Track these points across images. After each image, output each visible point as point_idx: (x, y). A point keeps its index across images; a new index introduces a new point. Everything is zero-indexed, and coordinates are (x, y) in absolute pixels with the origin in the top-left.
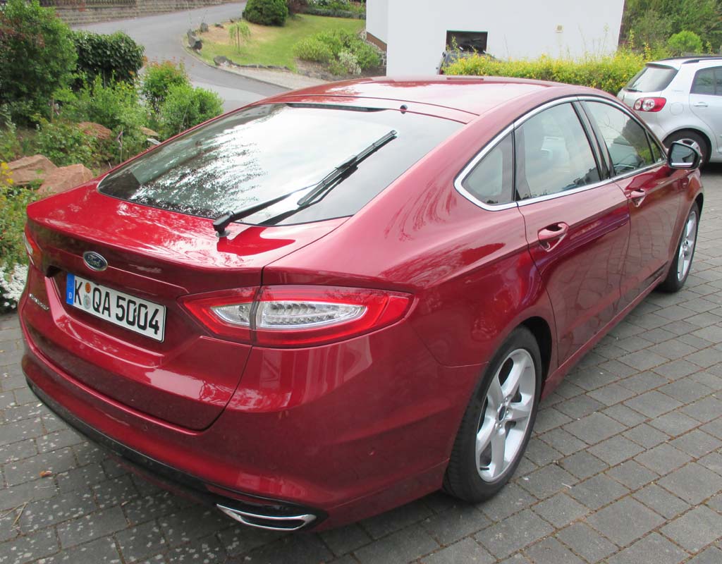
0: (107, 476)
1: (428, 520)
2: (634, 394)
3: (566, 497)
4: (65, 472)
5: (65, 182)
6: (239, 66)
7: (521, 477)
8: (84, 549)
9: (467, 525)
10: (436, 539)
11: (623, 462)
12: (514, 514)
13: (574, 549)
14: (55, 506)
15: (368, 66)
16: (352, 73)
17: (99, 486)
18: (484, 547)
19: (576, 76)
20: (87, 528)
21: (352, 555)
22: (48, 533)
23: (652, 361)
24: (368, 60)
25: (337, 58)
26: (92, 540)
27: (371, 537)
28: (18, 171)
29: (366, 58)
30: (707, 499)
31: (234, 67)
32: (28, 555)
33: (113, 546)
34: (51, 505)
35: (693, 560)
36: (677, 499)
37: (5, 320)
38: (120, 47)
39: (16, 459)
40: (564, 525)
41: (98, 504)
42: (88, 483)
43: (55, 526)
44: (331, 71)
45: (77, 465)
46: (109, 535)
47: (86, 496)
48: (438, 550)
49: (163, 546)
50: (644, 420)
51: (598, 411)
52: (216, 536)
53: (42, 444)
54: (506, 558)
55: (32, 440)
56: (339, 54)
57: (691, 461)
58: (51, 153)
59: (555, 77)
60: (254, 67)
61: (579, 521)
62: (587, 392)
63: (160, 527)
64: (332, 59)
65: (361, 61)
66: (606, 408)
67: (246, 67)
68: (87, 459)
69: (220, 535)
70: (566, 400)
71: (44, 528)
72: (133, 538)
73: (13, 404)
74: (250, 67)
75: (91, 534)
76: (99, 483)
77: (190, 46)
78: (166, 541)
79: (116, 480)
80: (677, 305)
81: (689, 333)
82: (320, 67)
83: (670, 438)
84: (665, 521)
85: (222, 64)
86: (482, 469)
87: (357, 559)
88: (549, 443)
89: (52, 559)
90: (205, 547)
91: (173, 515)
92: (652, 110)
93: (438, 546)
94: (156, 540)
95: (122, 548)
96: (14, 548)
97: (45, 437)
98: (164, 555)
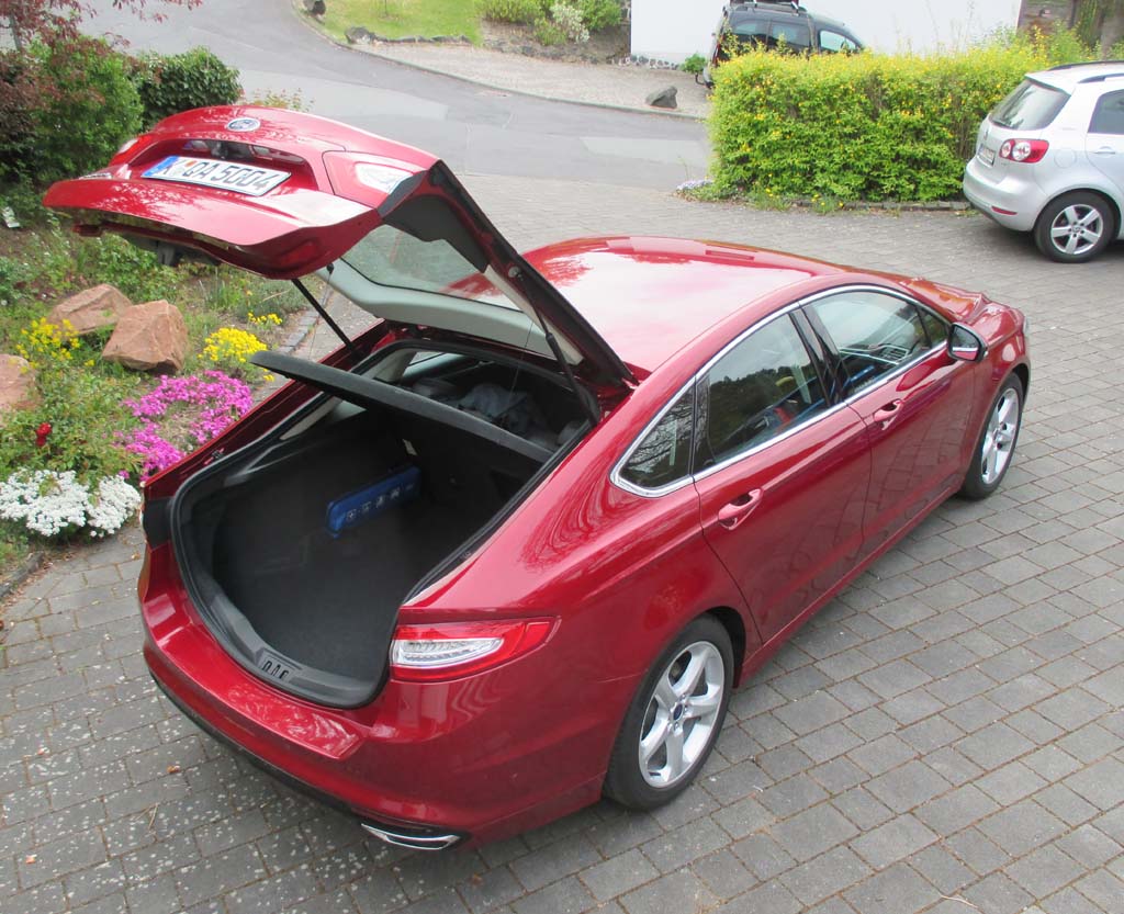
0: (241, 772)
1: (594, 829)
2: (875, 665)
3: (754, 803)
4: (194, 767)
5: (145, 330)
6: (386, 41)
7: (707, 777)
8: (226, 858)
9: (635, 835)
10: (599, 851)
11: (832, 760)
12: (689, 823)
13: (747, 863)
14: (189, 809)
15: (602, 25)
16: (573, 40)
17: (234, 785)
18: (649, 859)
19: (921, 85)
20: (226, 834)
21: (507, 867)
22: (187, 839)
23: (913, 614)
24: (600, 14)
25: (549, 14)
26: (233, 848)
27: (528, 848)
28: (79, 313)
29: (597, 10)
30: (916, 807)
31: (378, 43)
32: (169, 863)
33: (256, 854)
34: (184, 807)
35: (875, 878)
36: (881, 807)
37: (92, 554)
38: (202, 74)
39: (138, 750)
40: (743, 835)
41: (235, 806)
42: (221, 780)
43: (192, 831)
44: (539, 39)
45: (207, 758)
46: (250, 842)
47: (220, 796)
48: (599, 862)
49: (308, 855)
50: (876, 701)
51: (822, 689)
52: (364, 843)
53: (164, 732)
54: (670, 873)
55: (151, 726)
56: (552, 8)
57: (915, 758)
58: (120, 279)
59: (886, 90)
60: (411, 41)
61: (761, 831)
62: (816, 661)
63: (302, 833)
64: (540, 18)
65: (589, 16)
66: (832, 685)
67: (399, 42)
68: (217, 751)
69: (367, 843)
70: (787, 673)
71: (181, 833)
72: (276, 845)
73: (122, 678)
74: (404, 41)
75: (232, 841)
76: (233, 781)
77: (306, 9)
78: (311, 850)
79: (252, 778)
80: (979, 521)
81: (978, 569)
82: (521, 33)
83: (899, 726)
84: (858, 832)
85: (358, 41)
86: (652, 774)
87: (511, 871)
88: (751, 733)
89: (194, 867)
90: (352, 855)
91: (317, 820)
92: (1026, 160)
93: (600, 858)
94: (300, 849)
95: (265, 856)
96: (153, 856)
97: (166, 723)
98: (310, 865)
